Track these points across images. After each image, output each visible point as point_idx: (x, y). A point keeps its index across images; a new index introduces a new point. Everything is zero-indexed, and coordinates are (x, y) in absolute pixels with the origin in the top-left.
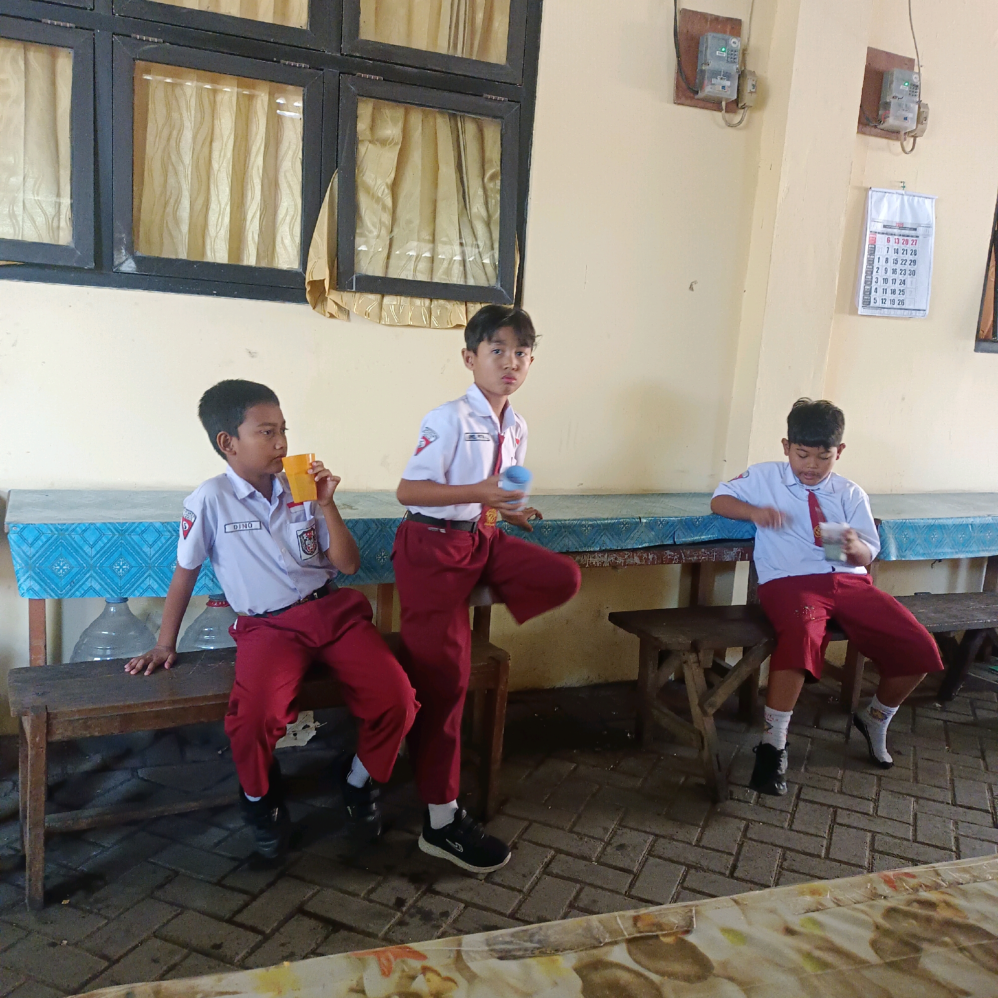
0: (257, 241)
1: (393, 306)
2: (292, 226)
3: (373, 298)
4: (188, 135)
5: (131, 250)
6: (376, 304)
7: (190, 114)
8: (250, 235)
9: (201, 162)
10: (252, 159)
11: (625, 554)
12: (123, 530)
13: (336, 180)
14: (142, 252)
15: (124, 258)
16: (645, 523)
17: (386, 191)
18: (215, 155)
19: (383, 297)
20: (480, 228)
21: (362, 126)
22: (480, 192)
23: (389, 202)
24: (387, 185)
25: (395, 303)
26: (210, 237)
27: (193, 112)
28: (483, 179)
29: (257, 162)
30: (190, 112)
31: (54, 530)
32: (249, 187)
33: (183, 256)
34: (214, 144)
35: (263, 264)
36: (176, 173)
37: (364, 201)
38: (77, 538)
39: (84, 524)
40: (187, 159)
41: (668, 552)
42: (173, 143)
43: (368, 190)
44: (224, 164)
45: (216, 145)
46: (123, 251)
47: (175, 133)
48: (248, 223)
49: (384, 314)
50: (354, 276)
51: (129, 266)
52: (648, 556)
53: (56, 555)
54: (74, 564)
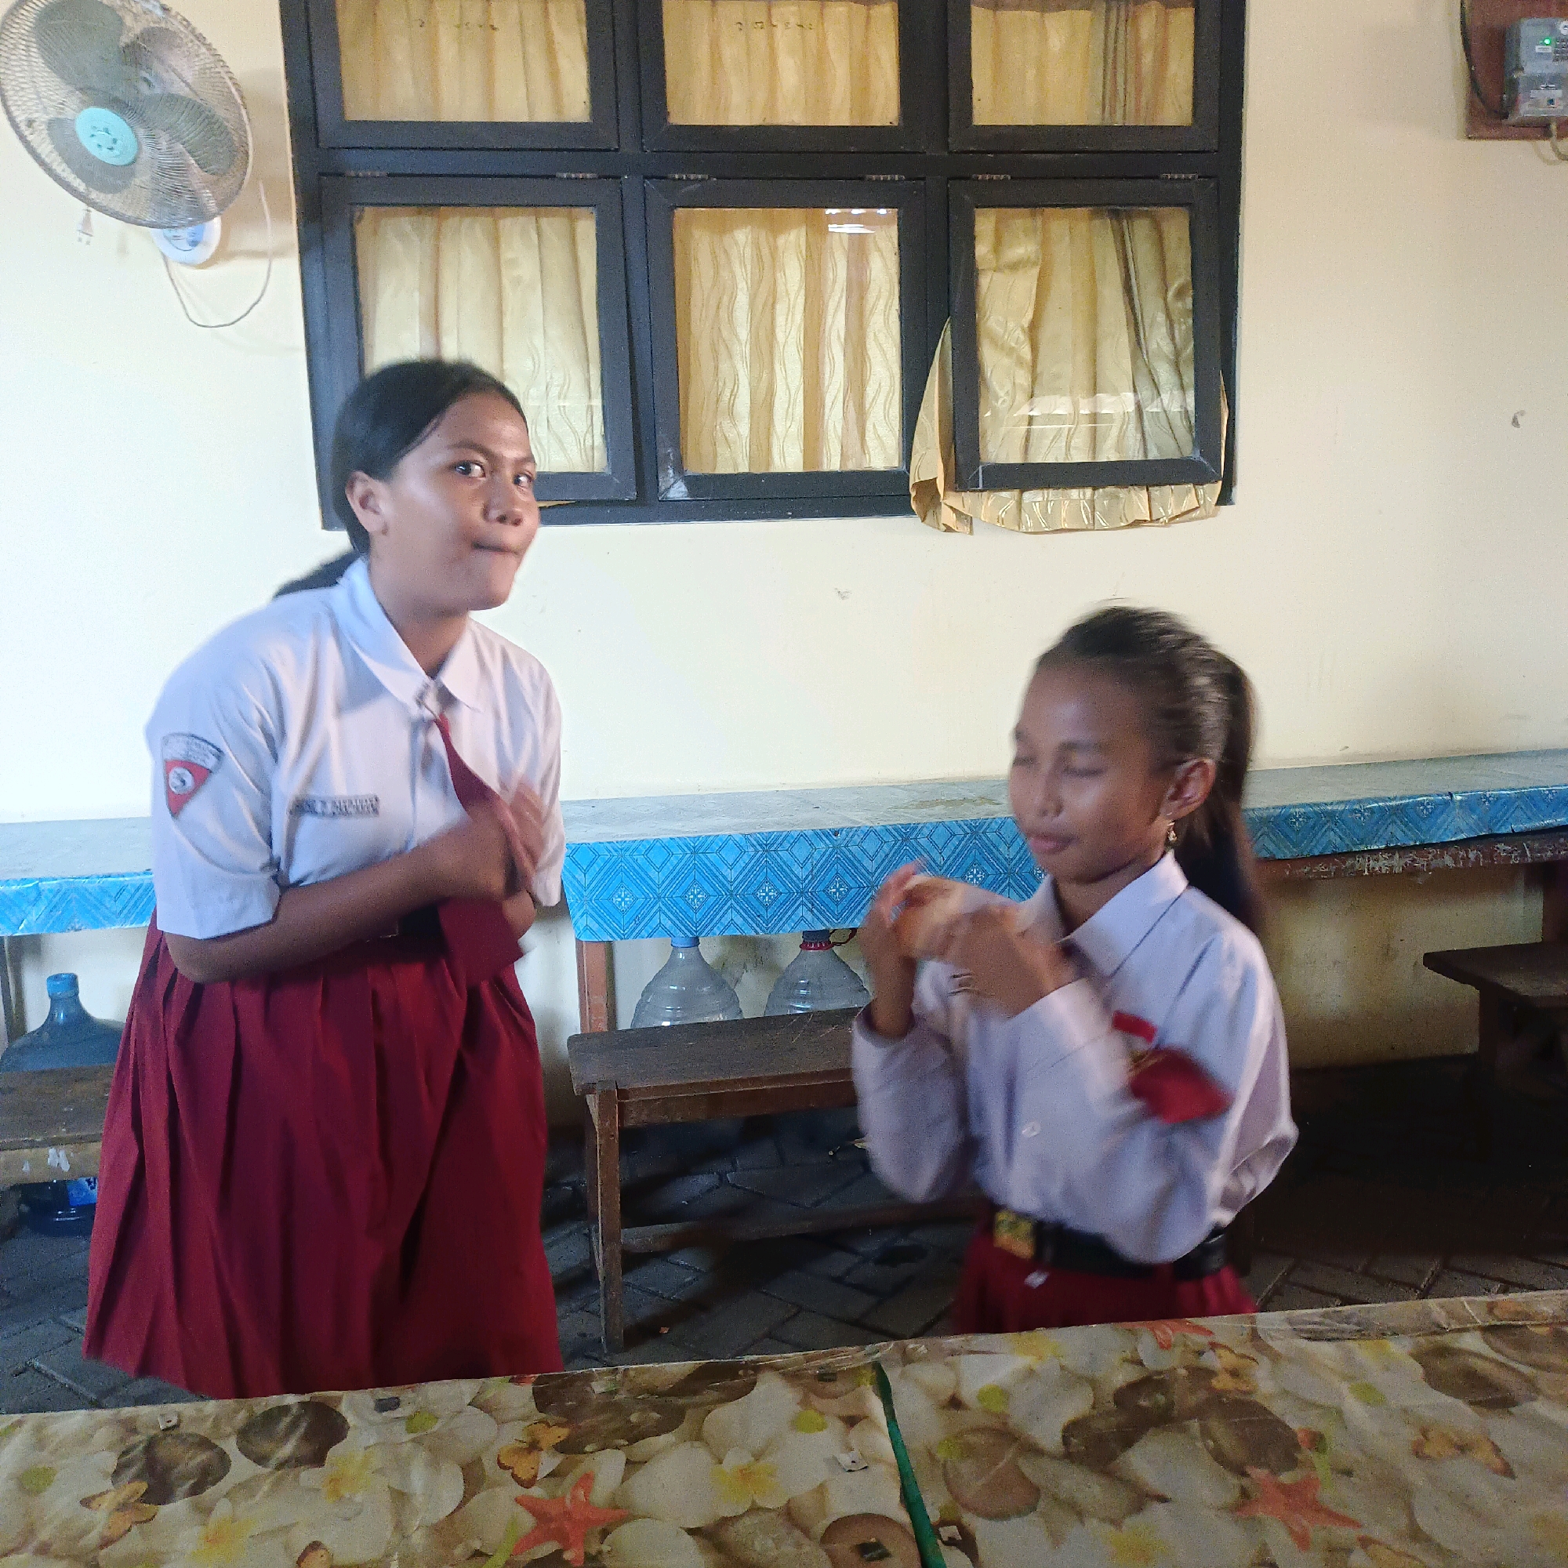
0: (840, 434)
1: (1037, 504)
2: (887, 406)
3: (1008, 496)
4: (742, 299)
5: (679, 468)
6: (1012, 503)
7: (746, 271)
8: (831, 427)
9: (762, 333)
10: (829, 320)
11: (1429, 853)
12: (697, 848)
13: (949, 333)
14: (693, 468)
15: (672, 481)
16: (1461, 801)
17: (1022, 337)
18: (780, 320)
19: (1022, 492)
20: (1165, 374)
21: (982, 250)
22: (1161, 318)
23: (1026, 352)
24: (1023, 329)
25: (1040, 499)
26: (778, 437)
27: (749, 267)
28: (1165, 299)
29: (836, 323)
30: (745, 266)
31: (612, 850)
32: (827, 360)
33: (744, 468)
34: (778, 306)
35: (851, 466)
36: (730, 357)
37: (989, 356)
38: (641, 859)
39: (648, 841)
40: (743, 333)
41: (1501, 846)
42: (723, 314)
43: (994, 342)
44: (793, 333)
45: (781, 308)
46: (671, 471)
47: (725, 299)
48: (827, 410)
49: (1025, 516)
50: (980, 467)
51: (678, 491)
52: (1467, 852)
53: (616, 883)
54: (638, 894)
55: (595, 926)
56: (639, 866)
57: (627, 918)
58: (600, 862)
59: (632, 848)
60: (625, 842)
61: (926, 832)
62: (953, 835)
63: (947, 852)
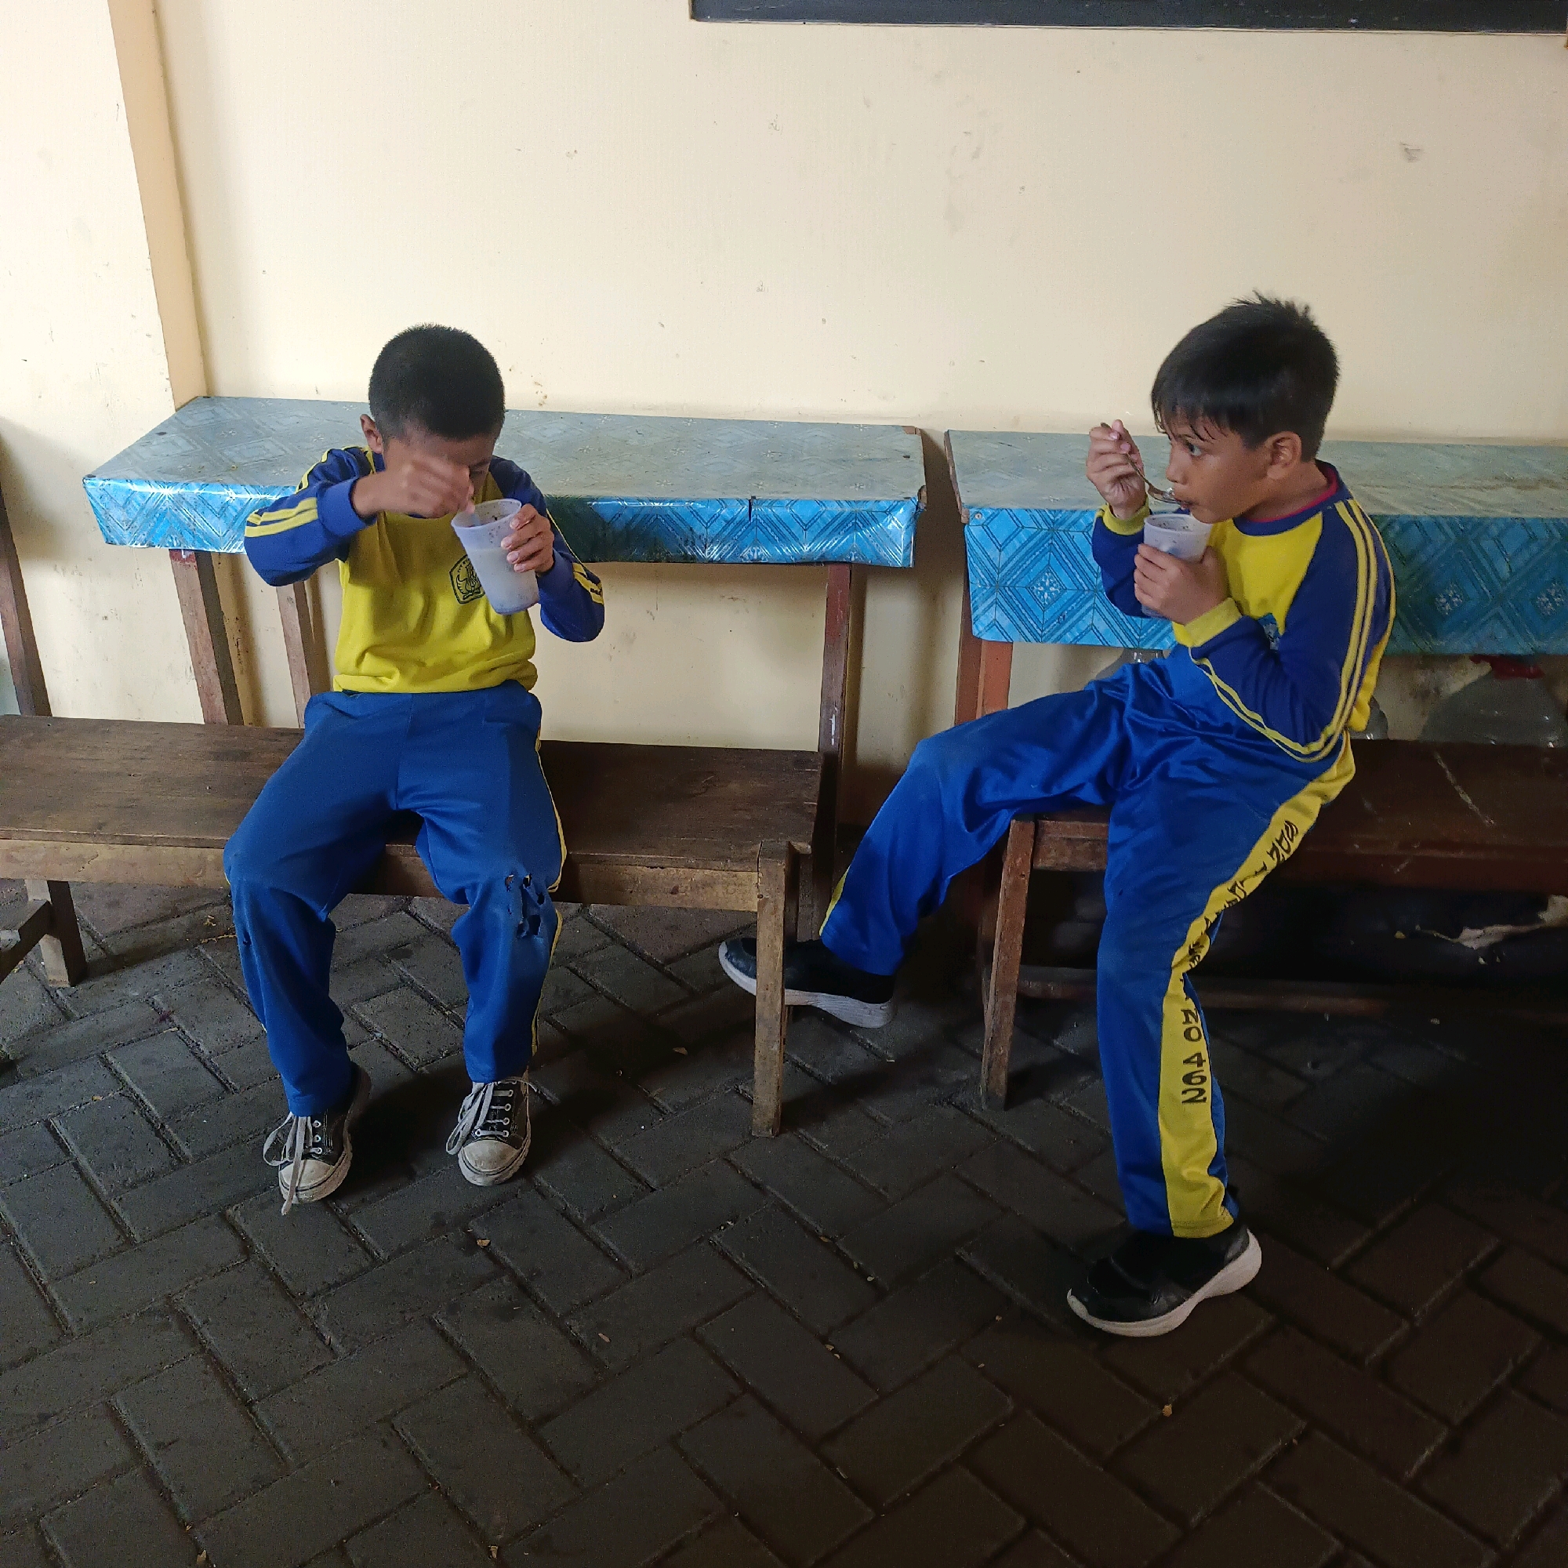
31: (1041, 521)
53: (1040, 566)
54: (1066, 581)
55: (1005, 622)
56: (1074, 544)
57: (1048, 614)
58: (1023, 536)
59: (1070, 521)
60: (1061, 511)
61: (1494, 530)
62: (1533, 538)
63: (1520, 561)
